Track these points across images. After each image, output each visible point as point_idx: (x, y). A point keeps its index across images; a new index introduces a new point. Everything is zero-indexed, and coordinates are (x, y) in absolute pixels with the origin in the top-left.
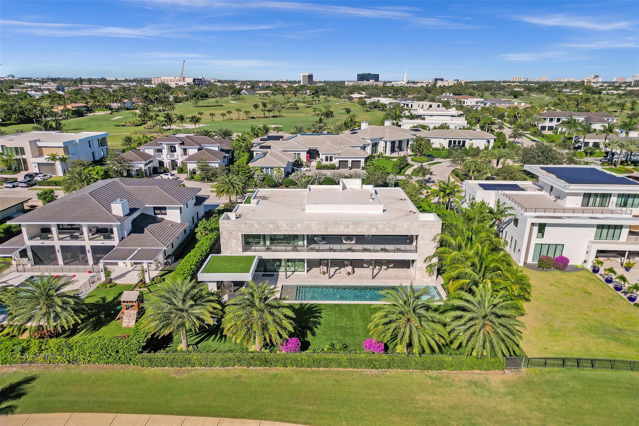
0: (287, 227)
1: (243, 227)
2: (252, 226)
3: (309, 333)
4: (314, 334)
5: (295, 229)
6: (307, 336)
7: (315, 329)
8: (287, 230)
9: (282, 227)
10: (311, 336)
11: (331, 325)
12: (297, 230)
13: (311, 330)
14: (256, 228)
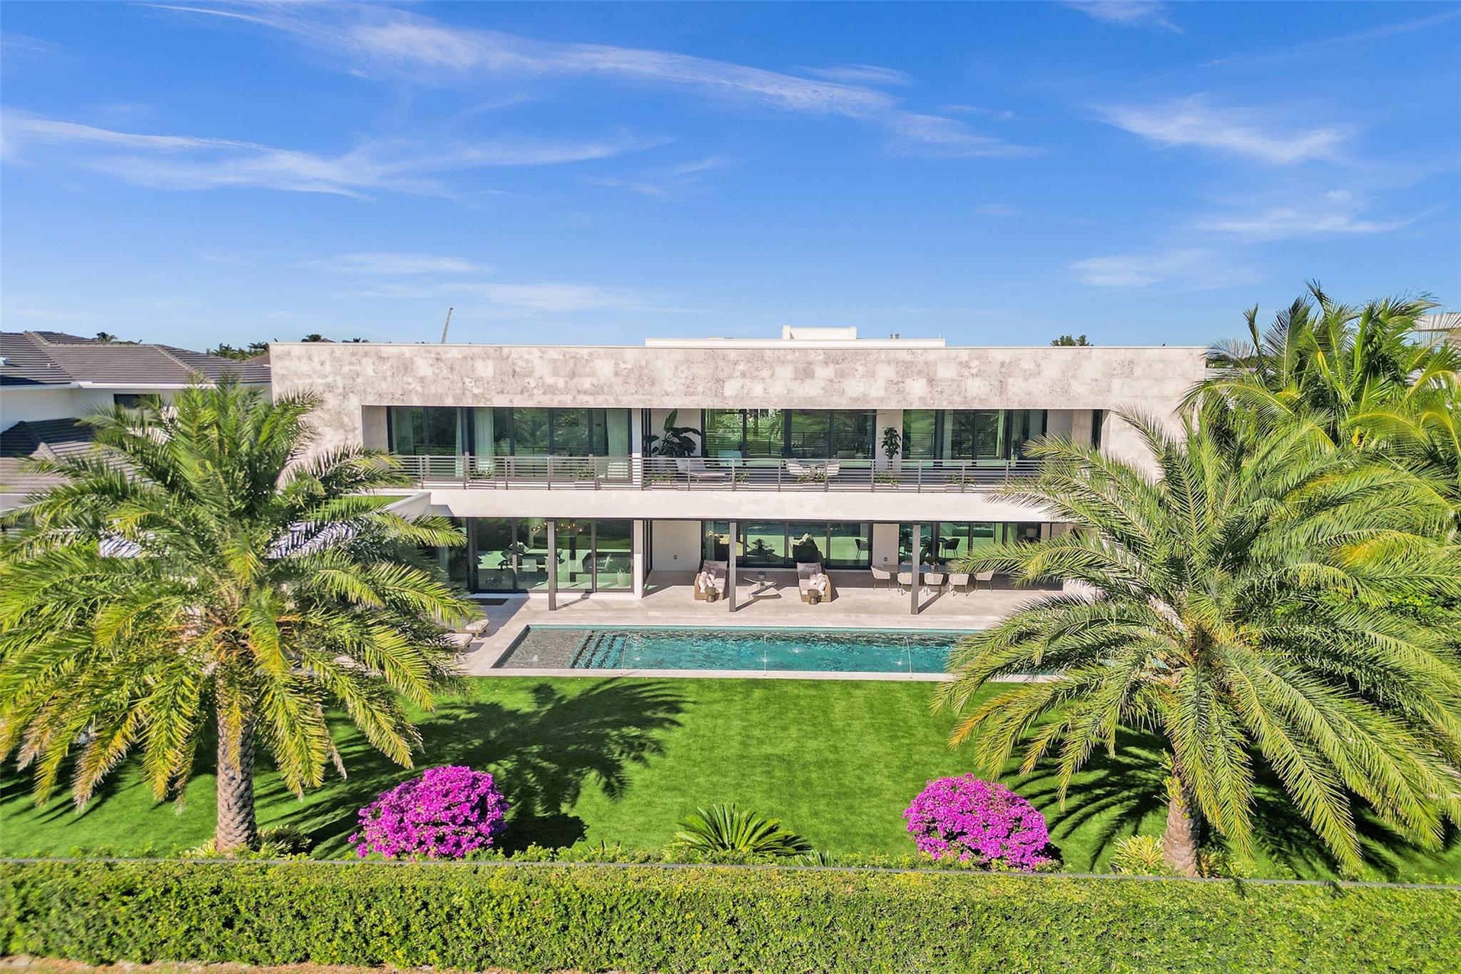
0: (555, 373)
1: (369, 371)
2: (406, 367)
3: (592, 780)
4: (615, 787)
5: (587, 383)
6: (577, 794)
7: (630, 768)
8: (551, 390)
9: (530, 374)
10: (600, 797)
11: (718, 752)
12: (597, 390)
13: (609, 769)
14: (422, 380)
